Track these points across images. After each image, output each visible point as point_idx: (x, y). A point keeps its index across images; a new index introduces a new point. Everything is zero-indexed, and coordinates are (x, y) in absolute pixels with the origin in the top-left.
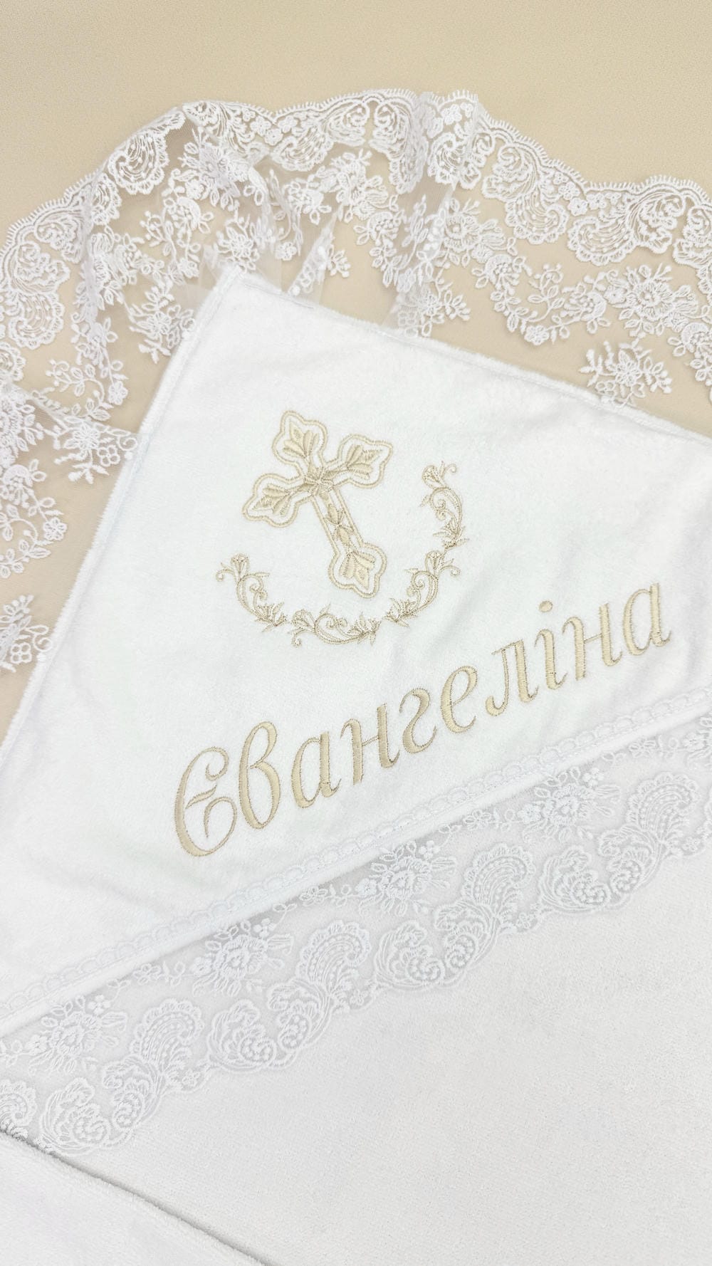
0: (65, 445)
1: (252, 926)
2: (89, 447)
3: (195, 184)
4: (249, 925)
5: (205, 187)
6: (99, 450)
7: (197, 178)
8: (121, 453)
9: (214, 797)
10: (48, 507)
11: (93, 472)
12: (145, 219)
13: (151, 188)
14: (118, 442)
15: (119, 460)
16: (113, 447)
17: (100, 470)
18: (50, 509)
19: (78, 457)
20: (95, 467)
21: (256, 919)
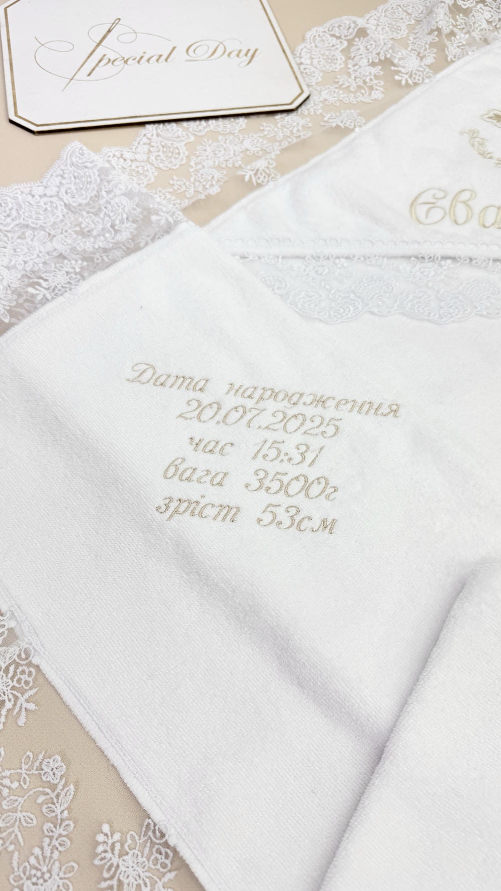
0: (400, 63)
1: (441, 261)
2: (410, 70)
3: (488, 13)
4: (439, 258)
5: (492, 16)
6: (414, 72)
7: (490, 11)
8: (423, 79)
9: (435, 205)
10: (379, 84)
11: (406, 80)
12: (460, 16)
13: (467, 6)
14: (425, 73)
15: (421, 81)
16: (421, 74)
17: (410, 82)
18: (379, 86)
19: (403, 70)
20: (409, 79)
21: (444, 258)
